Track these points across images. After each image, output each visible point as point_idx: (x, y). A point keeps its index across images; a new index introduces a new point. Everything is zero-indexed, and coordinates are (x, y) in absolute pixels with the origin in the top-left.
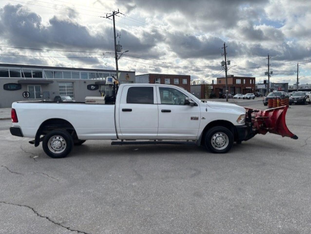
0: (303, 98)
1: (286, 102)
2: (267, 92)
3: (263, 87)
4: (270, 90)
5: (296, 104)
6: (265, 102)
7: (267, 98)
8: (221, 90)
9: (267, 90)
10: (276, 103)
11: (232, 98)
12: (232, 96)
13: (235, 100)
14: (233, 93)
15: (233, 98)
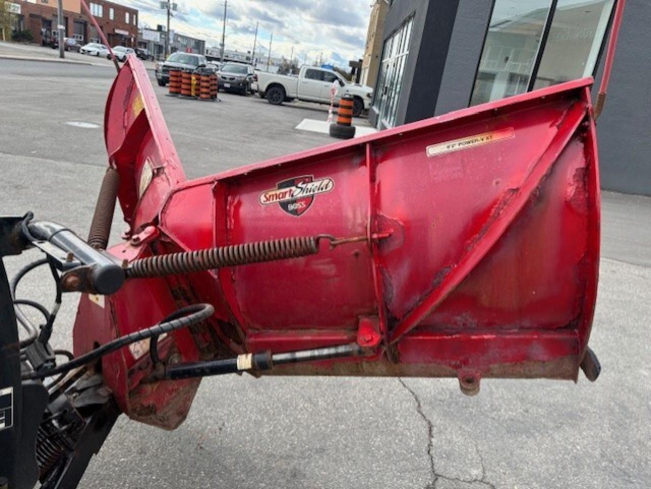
0: (243, 79)
1: (211, 85)
2: (164, 51)
3: (155, 37)
4: (169, 48)
5: (229, 91)
6: (161, 75)
7: (164, 66)
8: (48, 24)
9: (164, 46)
10: (190, 84)
11: (79, 52)
12: (79, 45)
13: (86, 57)
14: (82, 39)
15: (81, 51)
